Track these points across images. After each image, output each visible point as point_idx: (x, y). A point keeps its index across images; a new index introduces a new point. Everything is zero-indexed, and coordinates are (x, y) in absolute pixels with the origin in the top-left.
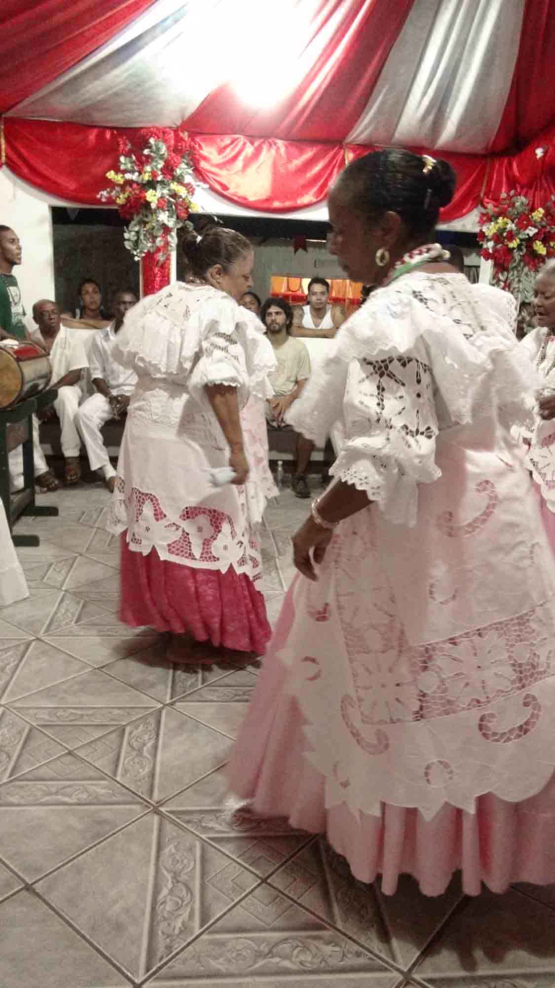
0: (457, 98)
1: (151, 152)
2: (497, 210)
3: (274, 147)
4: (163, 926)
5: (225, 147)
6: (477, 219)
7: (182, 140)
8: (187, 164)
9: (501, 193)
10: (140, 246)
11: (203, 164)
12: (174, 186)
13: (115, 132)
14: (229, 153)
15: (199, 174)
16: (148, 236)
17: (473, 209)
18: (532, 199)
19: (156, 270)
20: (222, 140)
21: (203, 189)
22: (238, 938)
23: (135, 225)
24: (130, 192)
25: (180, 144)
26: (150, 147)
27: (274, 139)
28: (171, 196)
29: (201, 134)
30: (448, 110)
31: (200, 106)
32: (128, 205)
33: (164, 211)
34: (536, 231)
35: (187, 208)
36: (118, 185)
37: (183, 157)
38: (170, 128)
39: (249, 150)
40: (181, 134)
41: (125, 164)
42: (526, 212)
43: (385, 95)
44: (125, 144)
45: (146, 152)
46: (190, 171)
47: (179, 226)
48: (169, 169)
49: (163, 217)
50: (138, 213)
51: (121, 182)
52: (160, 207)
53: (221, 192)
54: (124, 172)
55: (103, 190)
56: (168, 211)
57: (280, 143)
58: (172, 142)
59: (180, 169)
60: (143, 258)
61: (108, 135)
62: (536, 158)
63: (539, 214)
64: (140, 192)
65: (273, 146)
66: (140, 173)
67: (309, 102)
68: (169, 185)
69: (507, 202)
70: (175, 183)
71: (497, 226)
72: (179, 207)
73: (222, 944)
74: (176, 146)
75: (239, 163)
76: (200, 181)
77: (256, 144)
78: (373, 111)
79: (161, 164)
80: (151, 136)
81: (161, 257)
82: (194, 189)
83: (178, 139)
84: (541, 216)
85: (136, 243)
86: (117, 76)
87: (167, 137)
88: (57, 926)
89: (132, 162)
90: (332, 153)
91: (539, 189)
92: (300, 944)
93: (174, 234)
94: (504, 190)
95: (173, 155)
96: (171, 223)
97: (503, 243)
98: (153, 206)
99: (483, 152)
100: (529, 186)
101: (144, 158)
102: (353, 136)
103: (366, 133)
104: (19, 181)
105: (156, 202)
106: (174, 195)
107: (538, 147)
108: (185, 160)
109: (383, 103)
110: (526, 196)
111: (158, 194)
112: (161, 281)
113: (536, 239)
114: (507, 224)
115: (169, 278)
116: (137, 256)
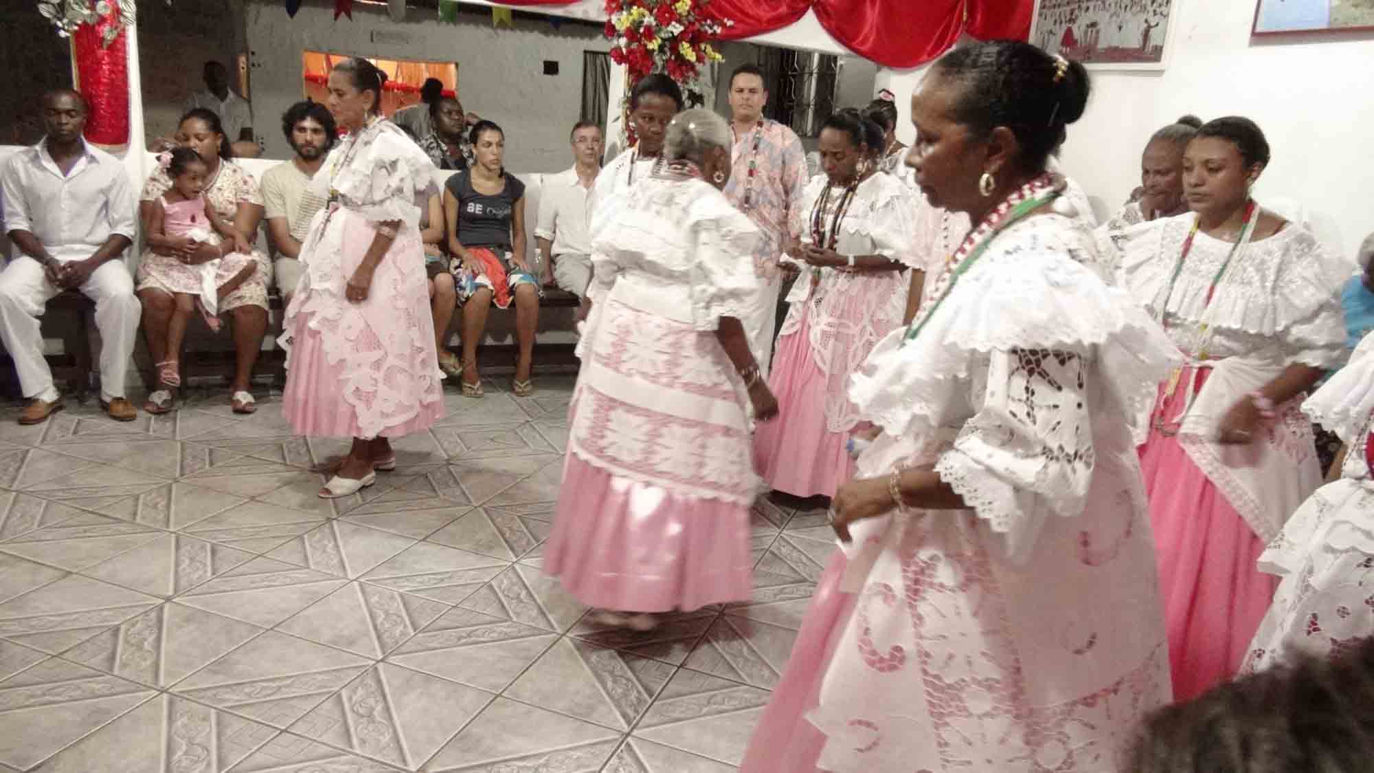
6: (604, 4)
10: (69, 14)
19: (101, 52)
34: (682, 28)
42: (668, 2)
60: (76, 34)
63: (684, 5)
71: (631, 18)
81: (107, 33)
84: (687, 8)
85: (62, 9)
97: (639, 41)
112: (111, 72)
113: (681, 41)
114: (644, 16)
115: (125, 67)
116: (64, 29)
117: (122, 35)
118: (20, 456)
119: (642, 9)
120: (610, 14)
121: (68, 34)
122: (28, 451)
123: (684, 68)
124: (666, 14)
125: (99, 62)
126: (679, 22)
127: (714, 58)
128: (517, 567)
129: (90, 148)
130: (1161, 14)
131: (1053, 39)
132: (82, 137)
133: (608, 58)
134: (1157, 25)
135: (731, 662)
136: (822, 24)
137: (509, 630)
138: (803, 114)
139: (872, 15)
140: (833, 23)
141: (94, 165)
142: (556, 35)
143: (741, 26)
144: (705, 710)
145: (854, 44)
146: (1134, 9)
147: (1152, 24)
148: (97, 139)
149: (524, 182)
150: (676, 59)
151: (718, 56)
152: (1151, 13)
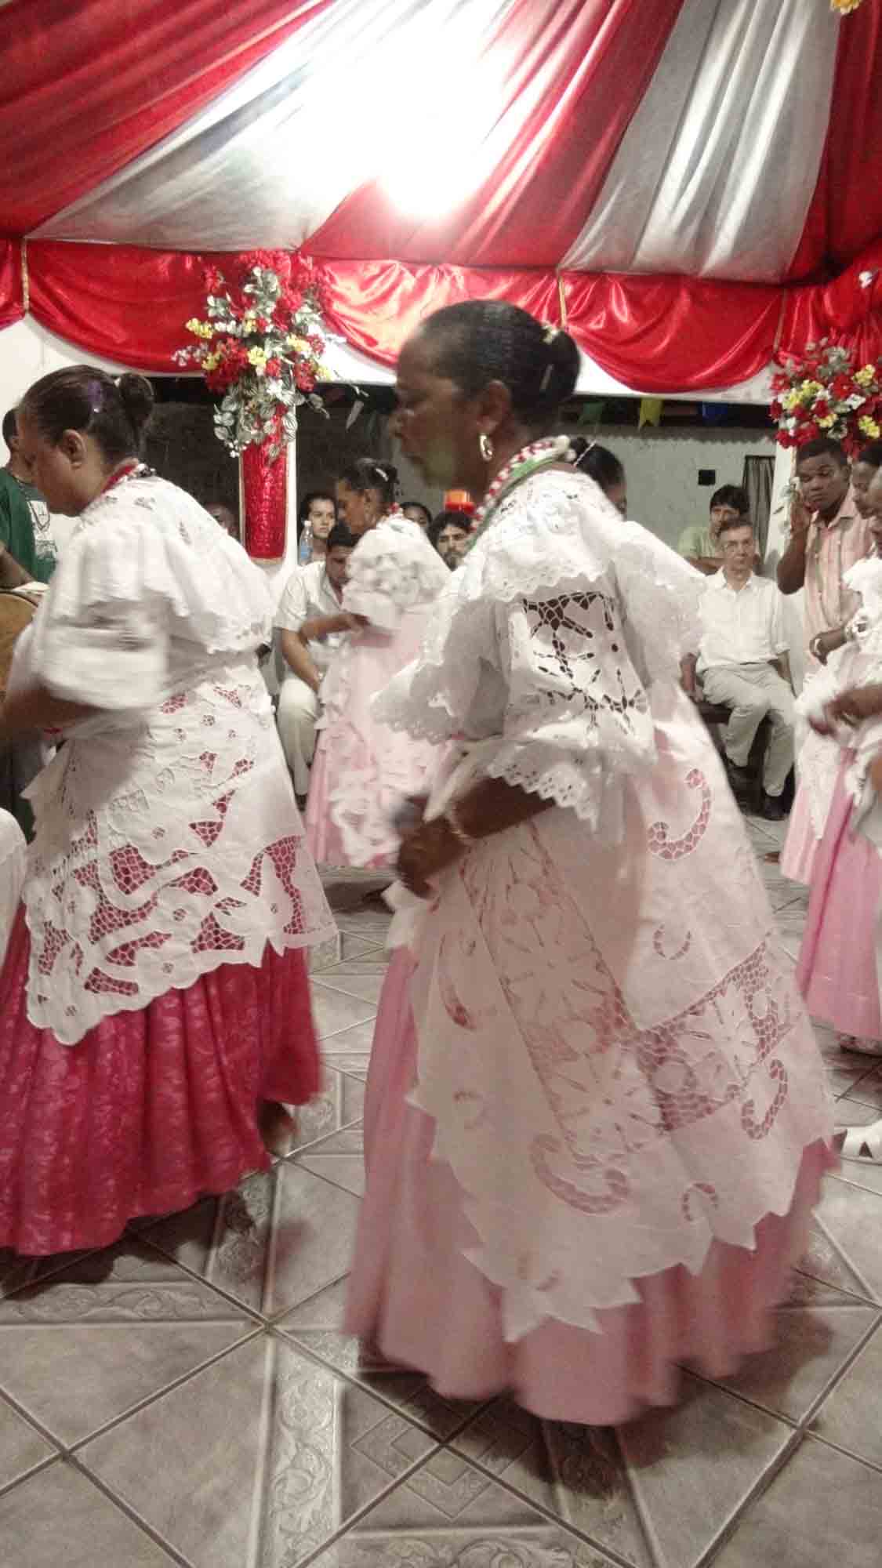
0: (733, 198)
1: (255, 288)
2: (800, 368)
3: (447, 279)
4: (280, 1519)
5: (374, 278)
6: (769, 383)
7: (305, 269)
8: (312, 307)
9: (805, 341)
10: (240, 434)
11: (337, 307)
12: (292, 341)
13: (199, 258)
14: (378, 288)
15: (333, 322)
16: (252, 419)
17: (762, 368)
18: (854, 351)
19: (265, 471)
20: (366, 269)
21: (339, 345)
22: (403, 1538)
23: (232, 402)
24: (223, 351)
25: (300, 276)
26: (255, 282)
27: (448, 265)
28: (287, 356)
29: (332, 259)
30: (720, 214)
31: (331, 217)
32: (220, 371)
33: (276, 379)
34: (863, 400)
35: (314, 373)
36: (205, 340)
37: (307, 297)
38: (285, 251)
39: (409, 283)
40: (302, 261)
41: (216, 308)
42: (847, 372)
43: (620, 196)
44: (215, 277)
45: (248, 288)
46: (316, 317)
47: (301, 401)
48: (283, 315)
49: (275, 388)
50: (236, 385)
51: (209, 336)
52: (270, 374)
53: (366, 349)
54: (214, 320)
55: (181, 349)
56: (283, 379)
57: (457, 271)
58: (289, 273)
59: (302, 313)
60: (244, 453)
61: (189, 265)
62: (860, 288)
63: (866, 374)
64: (239, 351)
65: (446, 274)
66: (238, 322)
67: (502, 207)
68: (285, 338)
69: (815, 356)
70: (294, 336)
71: (801, 394)
72: (301, 373)
73: (377, 1547)
74: (294, 279)
75: (393, 304)
76: (333, 332)
77: (420, 272)
78: (603, 217)
79: (271, 307)
80: (256, 264)
81: (271, 451)
82: (323, 344)
83: (297, 267)
84: (870, 377)
85: (233, 430)
86: (202, 174)
87: (280, 267)
88: (112, 1518)
89: (225, 305)
90: (538, 286)
91: (865, 337)
92: (503, 1548)
93: (292, 414)
94: (810, 337)
95: (290, 292)
96: (287, 398)
97: (810, 420)
98: (260, 372)
99: (777, 280)
100: (850, 330)
101: (244, 299)
102: (573, 257)
103: (592, 254)
104: (51, 337)
105: (264, 365)
106: (292, 355)
107: (862, 271)
108: (309, 301)
109: (618, 205)
110: (845, 347)
111: (268, 354)
112: (272, 488)
113: (864, 414)
114: (817, 391)
115: (284, 483)
116: (235, 450)
117: (283, 453)
119: (814, 383)
121: (238, 454)
124: (843, 385)
125: (263, 481)
126: (862, 395)
142: (713, 440)
150: (855, 434)
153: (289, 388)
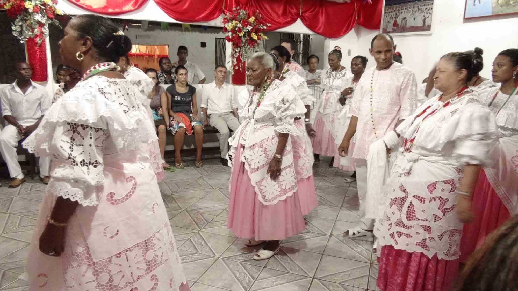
2: (231, 16)
6: (222, 21)
10: (24, 34)
16: (29, 28)
17: (219, 15)
18: (248, 12)
19: (37, 48)
21: (64, 1)
23: (19, 22)
28: (42, 5)
33: (38, 14)
34: (252, 28)
35: (54, 12)
42: (246, 18)
47: (50, 22)
49: (38, 17)
50: (20, 15)
52: (35, 11)
56: (41, 13)
60: (27, 41)
64: (21, 2)
69: (236, 12)
71: (232, 25)
72: (49, 12)
81: (38, 40)
82: (57, 1)
84: (253, 20)
85: (21, 33)
91: (251, 6)
93: (46, 27)
94: (234, 6)
96: (43, 21)
97: (236, 33)
98: (30, 11)
100: (247, 5)
105: (32, 9)
110: (245, 10)
111: (33, 4)
112: (40, 55)
113: (252, 32)
114: (237, 24)
115: (45, 53)
116: (22, 40)
117: (44, 42)
118: (10, 200)
119: (236, 21)
120: (225, 24)
121: (24, 42)
122: (13, 198)
123: (253, 42)
124: (245, 23)
125: (36, 52)
126: (251, 26)
127: (264, 38)
128: (200, 232)
129: (34, 83)
130: (429, 13)
131: (390, 24)
132: (30, 79)
133: (224, 40)
134: (428, 17)
135: (284, 265)
136: (304, 24)
137: (198, 257)
138: (298, 57)
139: (322, 19)
140: (308, 23)
141: (35, 89)
142: (205, 33)
143: (274, 26)
144: (275, 284)
145: (316, 30)
146: (420, 12)
147: (426, 17)
148: (35, 80)
149: (196, 88)
150: (250, 38)
151: (266, 37)
152: (426, 13)
153: (44, 17)
